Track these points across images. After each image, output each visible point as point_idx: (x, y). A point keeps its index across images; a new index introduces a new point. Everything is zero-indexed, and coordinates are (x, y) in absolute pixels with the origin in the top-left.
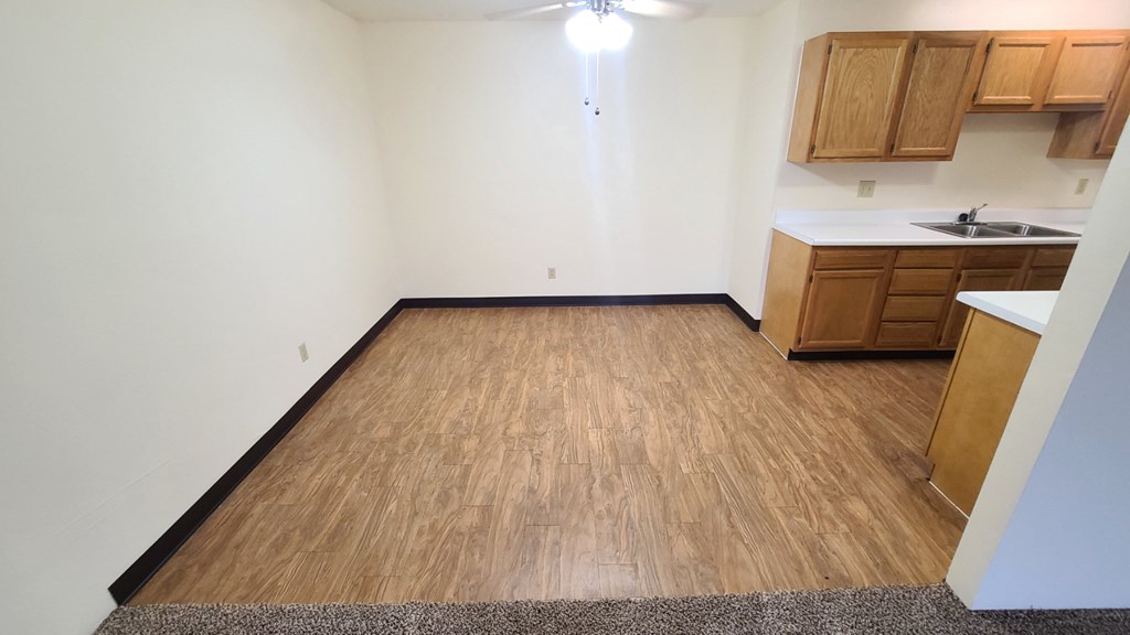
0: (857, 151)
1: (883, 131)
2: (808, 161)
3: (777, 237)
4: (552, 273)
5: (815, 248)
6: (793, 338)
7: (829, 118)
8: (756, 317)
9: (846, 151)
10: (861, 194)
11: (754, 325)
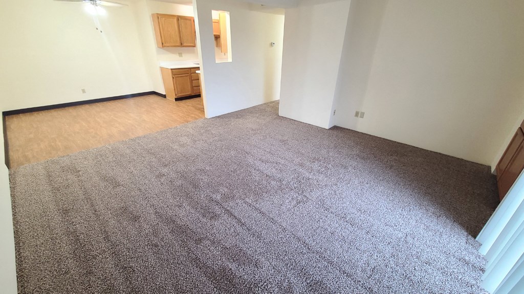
0: (173, 45)
1: (178, 39)
2: (163, 47)
3: (162, 69)
4: (84, 91)
5: (171, 69)
6: (174, 95)
7: (164, 35)
8: (164, 93)
9: (171, 44)
10: (180, 56)
11: (164, 96)
